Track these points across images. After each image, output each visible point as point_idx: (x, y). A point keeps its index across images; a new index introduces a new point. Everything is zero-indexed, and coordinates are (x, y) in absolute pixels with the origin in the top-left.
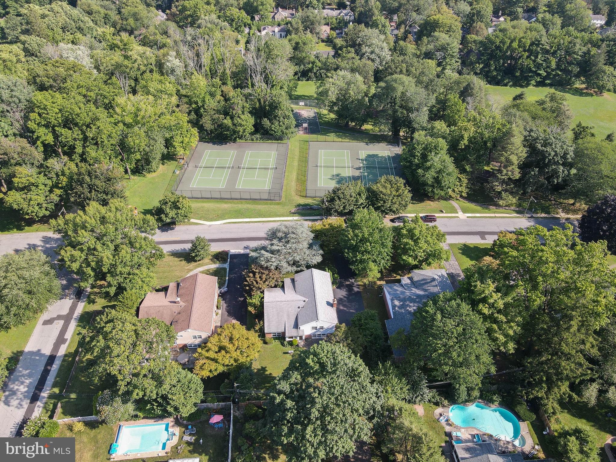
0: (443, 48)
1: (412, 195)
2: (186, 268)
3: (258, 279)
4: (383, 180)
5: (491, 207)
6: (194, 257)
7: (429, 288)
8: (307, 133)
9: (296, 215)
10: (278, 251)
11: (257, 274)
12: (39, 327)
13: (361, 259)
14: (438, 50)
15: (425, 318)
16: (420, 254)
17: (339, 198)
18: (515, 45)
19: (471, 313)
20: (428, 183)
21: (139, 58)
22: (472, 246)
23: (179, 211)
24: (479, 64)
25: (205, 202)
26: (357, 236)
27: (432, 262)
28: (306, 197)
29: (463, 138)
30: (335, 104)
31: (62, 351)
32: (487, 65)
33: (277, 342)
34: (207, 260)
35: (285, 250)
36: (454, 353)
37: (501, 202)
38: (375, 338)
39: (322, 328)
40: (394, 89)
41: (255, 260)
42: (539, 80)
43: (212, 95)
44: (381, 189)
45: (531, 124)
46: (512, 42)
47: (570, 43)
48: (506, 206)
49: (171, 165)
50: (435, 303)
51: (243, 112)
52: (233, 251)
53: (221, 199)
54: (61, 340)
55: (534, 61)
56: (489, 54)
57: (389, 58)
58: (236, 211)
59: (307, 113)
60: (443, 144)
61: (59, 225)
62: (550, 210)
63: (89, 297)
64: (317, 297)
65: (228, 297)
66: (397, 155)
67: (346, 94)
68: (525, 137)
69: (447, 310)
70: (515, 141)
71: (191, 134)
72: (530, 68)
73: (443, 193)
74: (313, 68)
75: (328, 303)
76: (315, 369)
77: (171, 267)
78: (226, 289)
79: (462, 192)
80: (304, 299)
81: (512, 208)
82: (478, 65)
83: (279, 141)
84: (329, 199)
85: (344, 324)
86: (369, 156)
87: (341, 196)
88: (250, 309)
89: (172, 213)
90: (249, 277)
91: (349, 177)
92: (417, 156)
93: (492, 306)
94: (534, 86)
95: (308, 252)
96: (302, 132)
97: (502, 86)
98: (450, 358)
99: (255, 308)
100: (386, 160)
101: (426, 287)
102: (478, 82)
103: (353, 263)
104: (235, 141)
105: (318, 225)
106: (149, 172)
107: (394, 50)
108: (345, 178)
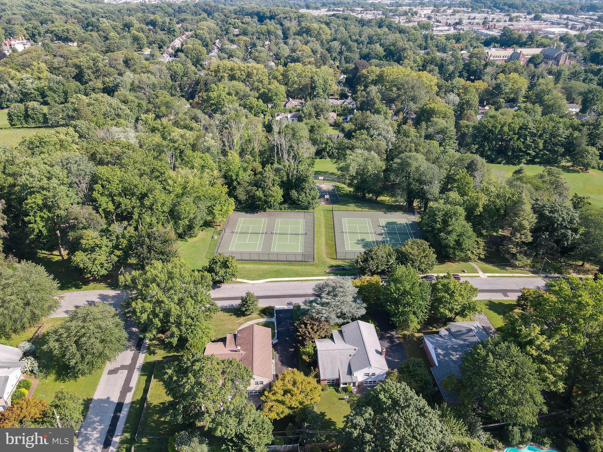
0: (442, 132)
1: (436, 256)
2: (237, 322)
3: (310, 330)
4: (410, 243)
5: (508, 268)
6: (244, 312)
7: (467, 338)
8: (328, 204)
9: (331, 274)
10: (328, 303)
11: (308, 325)
12: (105, 375)
13: (403, 311)
14: (438, 133)
15: (477, 360)
16: (455, 307)
17: (372, 259)
18: (506, 129)
19: (521, 354)
20: (449, 246)
21: (180, 139)
22: (497, 302)
23: (228, 270)
24: (475, 145)
25: (245, 263)
26: (399, 289)
27: (468, 314)
28: (336, 259)
29: (478, 206)
30: (354, 178)
31: (129, 399)
32: (482, 146)
33: (331, 390)
34: (255, 315)
35: (335, 303)
36: (510, 391)
37: (517, 263)
38: (425, 384)
39: (373, 374)
40: (409, 165)
41: (305, 312)
42: (529, 158)
43: (245, 170)
44: (410, 250)
45: (536, 195)
46: (502, 127)
47: (554, 127)
48: (521, 267)
49: (210, 231)
50: (485, 346)
51: (273, 185)
52: (278, 307)
53: (259, 260)
54: (126, 388)
55: (523, 143)
56: (482, 137)
57: (394, 139)
58: (275, 271)
59: (327, 186)
60: (461, 211)
61: (127, 281)
62: (563, 271)
63: (148, 348)
64: (367, 345)
65: (279, 348)
66: (414, 222)
67: (364, 169)
68: (533, 205)
69: (498, 352)
70: (525, 208)
71: (229, 204)
72: (520, 149)
73: (463, 255)
74: (326, 147)
75: (377, 352)
76: (388, 404)
77: (223, 321)
78: (276, 341)
79: (480, 254)
80: (355, 348)
81: (527, 269)
82: (473, 145)
83: (306, 211)
84: (363, 260)
85: (396, 370)
86: (388, 224)
87: (374, 256)
88: (304, 357)
89: (222, 272)
90: (301, 328)
91: (373, 242)
92: (438, 221)
93: (538, 348)
94: (525, 164)
95: (354, 305)
96: (324, 203)
97: (496, 163)
98: (506, 397)
99: (309, 356)
100: (404, 227)
101: (464, 337)
102: (480, 160)
103: (395, 315)
104: (265, 210)
105: (358, 282)
106: (191, 237)
107: (398, 132)
108: (370, 242)
